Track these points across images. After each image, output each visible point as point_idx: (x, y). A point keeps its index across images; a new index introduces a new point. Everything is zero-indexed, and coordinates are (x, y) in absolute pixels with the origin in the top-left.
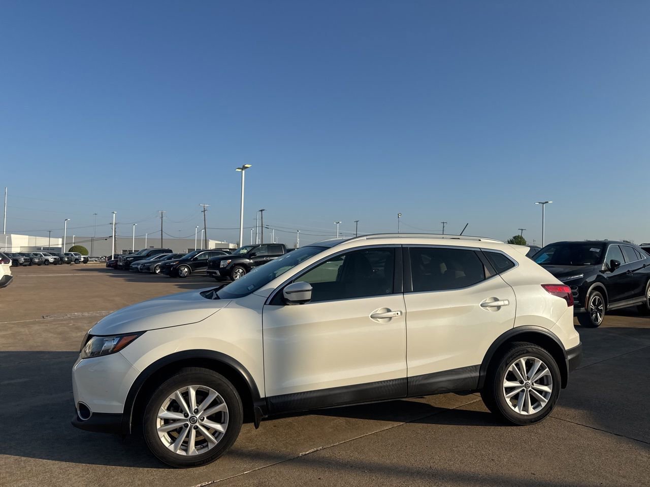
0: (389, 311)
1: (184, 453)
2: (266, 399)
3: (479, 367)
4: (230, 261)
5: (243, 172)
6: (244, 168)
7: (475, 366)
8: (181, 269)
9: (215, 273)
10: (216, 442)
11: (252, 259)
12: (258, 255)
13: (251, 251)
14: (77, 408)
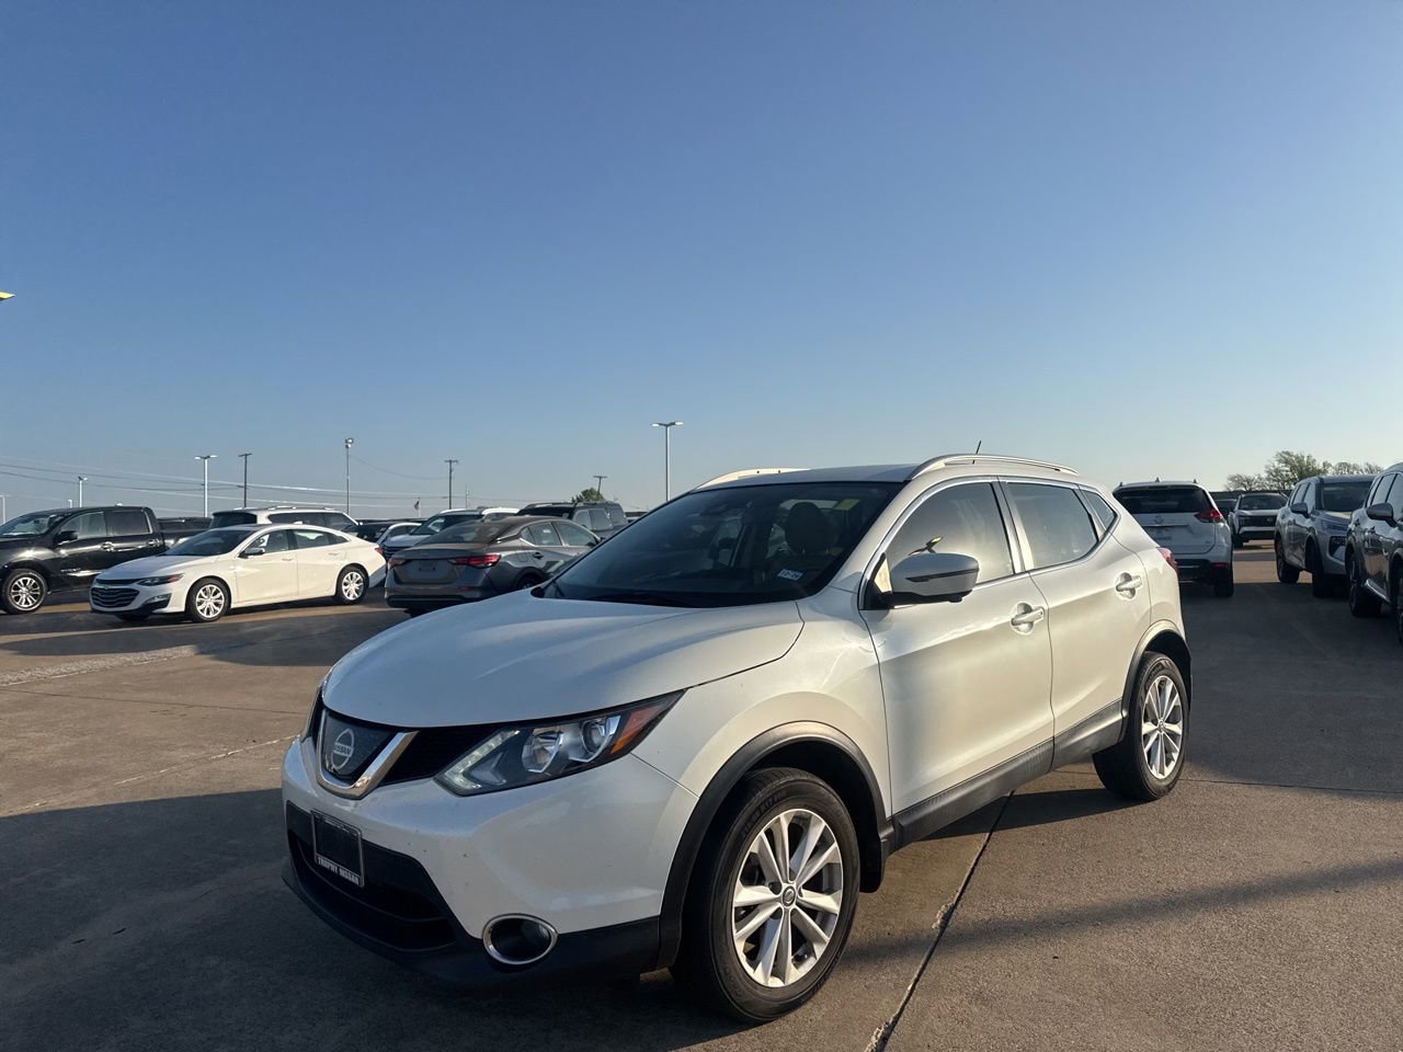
0: (1028, 609)
1: (777, 983)
2: (894, 819)
3: (1121, 703)
7: (1118, 702)
10: (827, 939)
11: (64, 546)
12: (79, 537)
13: (55, 528)
14: (479, 937)
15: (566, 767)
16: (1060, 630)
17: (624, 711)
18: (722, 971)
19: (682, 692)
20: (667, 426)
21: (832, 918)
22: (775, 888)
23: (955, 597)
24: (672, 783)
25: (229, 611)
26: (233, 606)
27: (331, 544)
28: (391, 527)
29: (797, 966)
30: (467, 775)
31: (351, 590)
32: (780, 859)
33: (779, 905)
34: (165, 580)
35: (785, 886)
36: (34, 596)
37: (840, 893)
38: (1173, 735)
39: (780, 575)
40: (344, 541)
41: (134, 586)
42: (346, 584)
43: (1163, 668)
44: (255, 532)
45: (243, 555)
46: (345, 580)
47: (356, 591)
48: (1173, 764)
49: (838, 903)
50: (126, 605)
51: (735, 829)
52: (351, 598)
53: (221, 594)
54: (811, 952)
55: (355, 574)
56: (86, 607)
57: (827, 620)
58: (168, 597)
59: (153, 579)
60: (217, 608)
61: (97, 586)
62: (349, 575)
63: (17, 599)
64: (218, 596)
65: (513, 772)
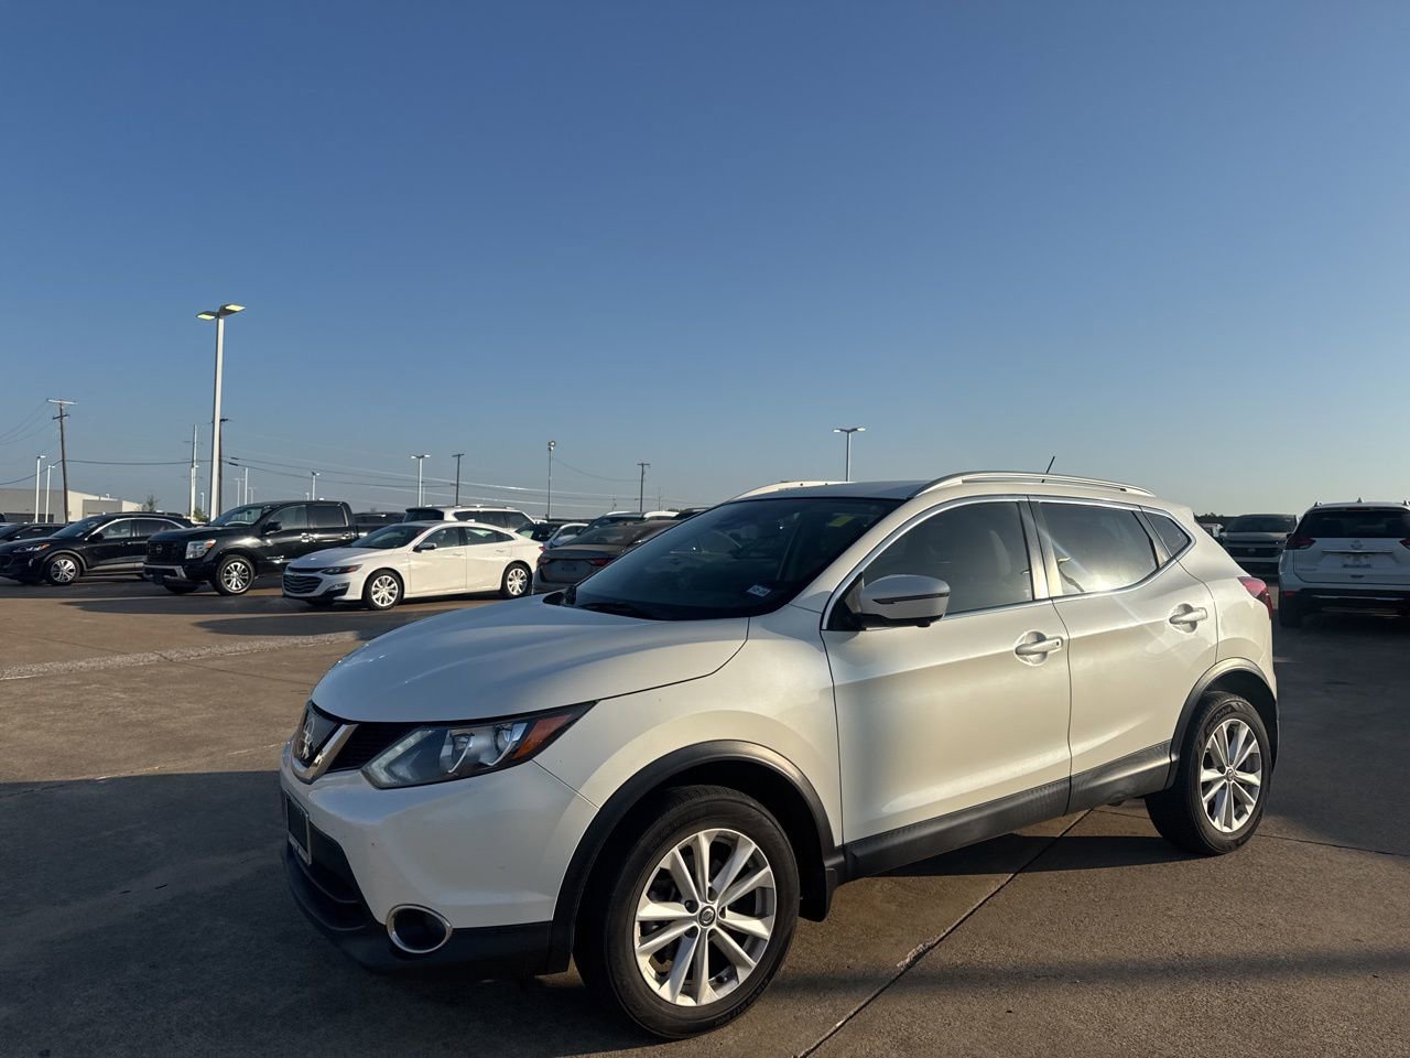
0: (1040, 638)
1: (688, 1002)
2: (844, 848)
3: (1169, 746)
4: (213, 542)
5: (221, 321)
6: (224, 312)
7: (1165, 744)
8: (58, 563)
9: (173, 573)
10: (754, 964)
11: (269, 536)
12: (284, 528)
13: (266, 520)
14: (384, 923)
15: (475, 768)
16: (1083, 664)
17: (531, 718)
18: (618, 983)
19: (594, 703)
20: (848, 432)
21: (761, 942)
22: (692, 906)
23: (923, 622)
24: (570, 792)
25: (401, 601)
26: (406, 596)
27: (498, 541)
28: (563, 527)
29: (715, 988)
30: (388, 768)
31: (515, 585)
32: (699, 877)
33: (695, 924)
34: (345, 570)
35: (701, 905)
36: (244, 580)
37: (772, 919)
38: (1249, 787)
39: (750, 591)
40: (510, 538)
41: (319, 574)
42: (511, 580)
43: (1233, 710)
44: (429, 528)
45: (417, 549)
46: (510, 576)
47: (521, 587)
48: (1245, 819)
49: (768, 929)
50: (309, 592)
51: (643, 843)
52: (515, 593)
53: (395, 584)
54: (733, 975)
55: (520, 570)
56: (279, 592)
57: (779, 638)
58: (347, 585)
59: (335, 568)
60: (391, 598)
61: (288, 573)
62: (513, 571)
63: (229, 582)
64: (392, 586)
65: (428, 770)
